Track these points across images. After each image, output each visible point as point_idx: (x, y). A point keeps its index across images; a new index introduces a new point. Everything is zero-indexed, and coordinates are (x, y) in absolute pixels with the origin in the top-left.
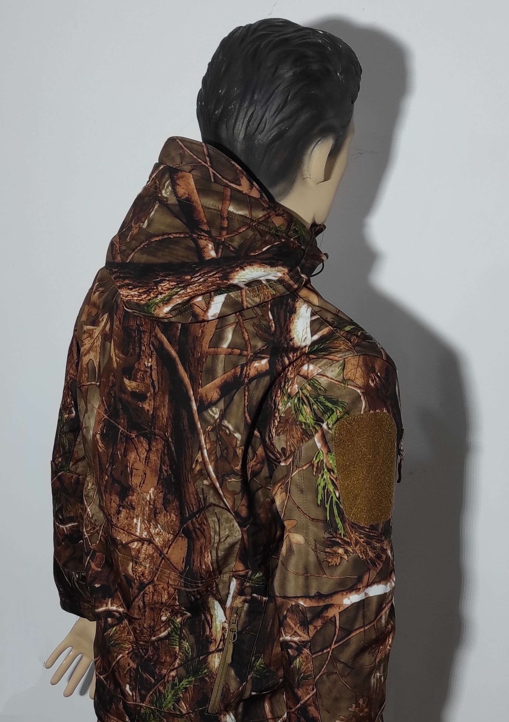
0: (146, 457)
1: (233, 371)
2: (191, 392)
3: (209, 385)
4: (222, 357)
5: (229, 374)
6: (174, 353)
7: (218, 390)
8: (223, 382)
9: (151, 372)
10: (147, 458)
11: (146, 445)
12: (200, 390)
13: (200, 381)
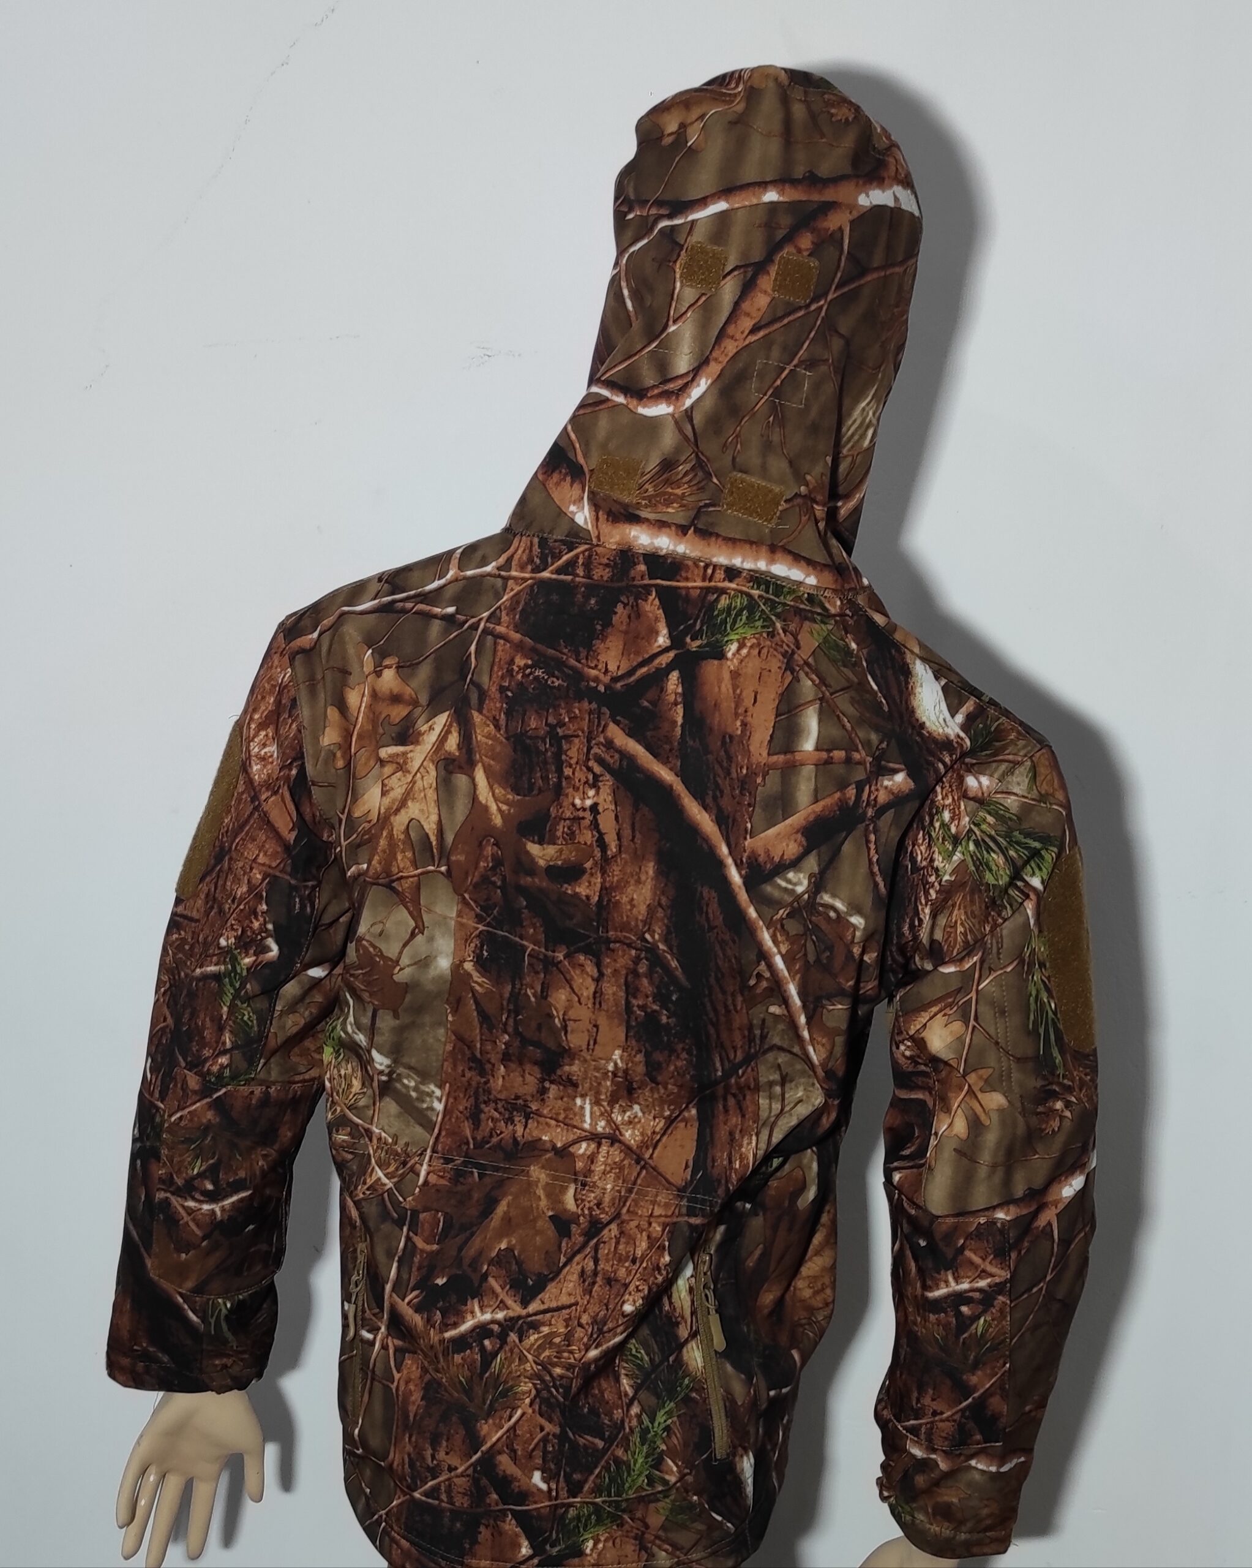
0: (595, 993)
1: (838, 795)
2: (724, 850)
3: (772, 832)
4: (808, 771)
5: (828, 801)
6: (666, 775)
7: (799, 836)
8: (811, 818)
9: (595, 818)
10: (598, 994)
11: (591, 969)
12: (748, 842)
13: (749, 825)
